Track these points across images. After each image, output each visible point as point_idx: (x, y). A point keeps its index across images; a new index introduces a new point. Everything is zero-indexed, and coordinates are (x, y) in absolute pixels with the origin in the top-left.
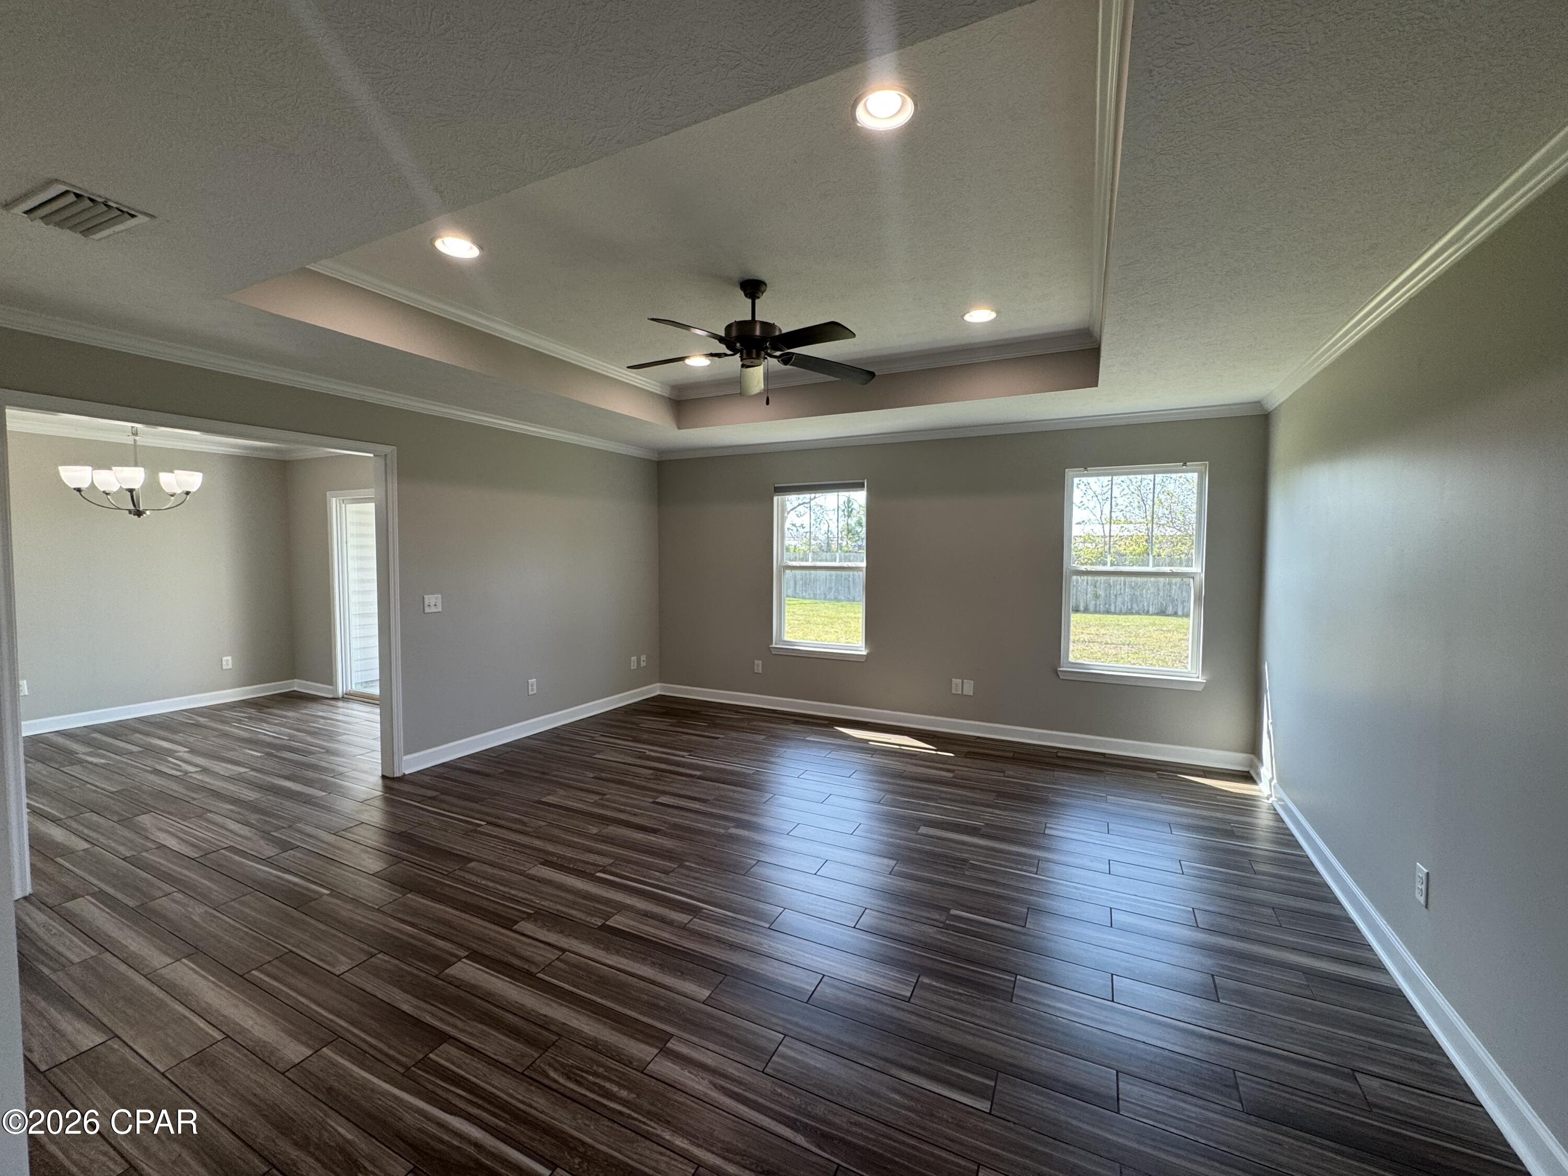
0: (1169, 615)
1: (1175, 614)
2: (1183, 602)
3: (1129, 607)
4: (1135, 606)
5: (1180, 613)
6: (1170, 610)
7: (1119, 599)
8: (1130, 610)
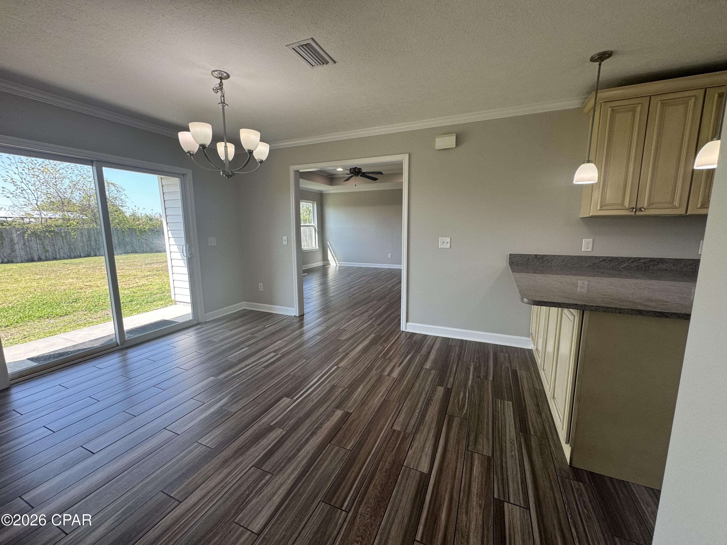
0: (92, 256)
1: (96, 255)
2: (98, 249)
3: (69, 255)
4: (72, 254)
5: (98, 254)
6: (92, 253)
7: (62, 251)
8: (70, 256)
